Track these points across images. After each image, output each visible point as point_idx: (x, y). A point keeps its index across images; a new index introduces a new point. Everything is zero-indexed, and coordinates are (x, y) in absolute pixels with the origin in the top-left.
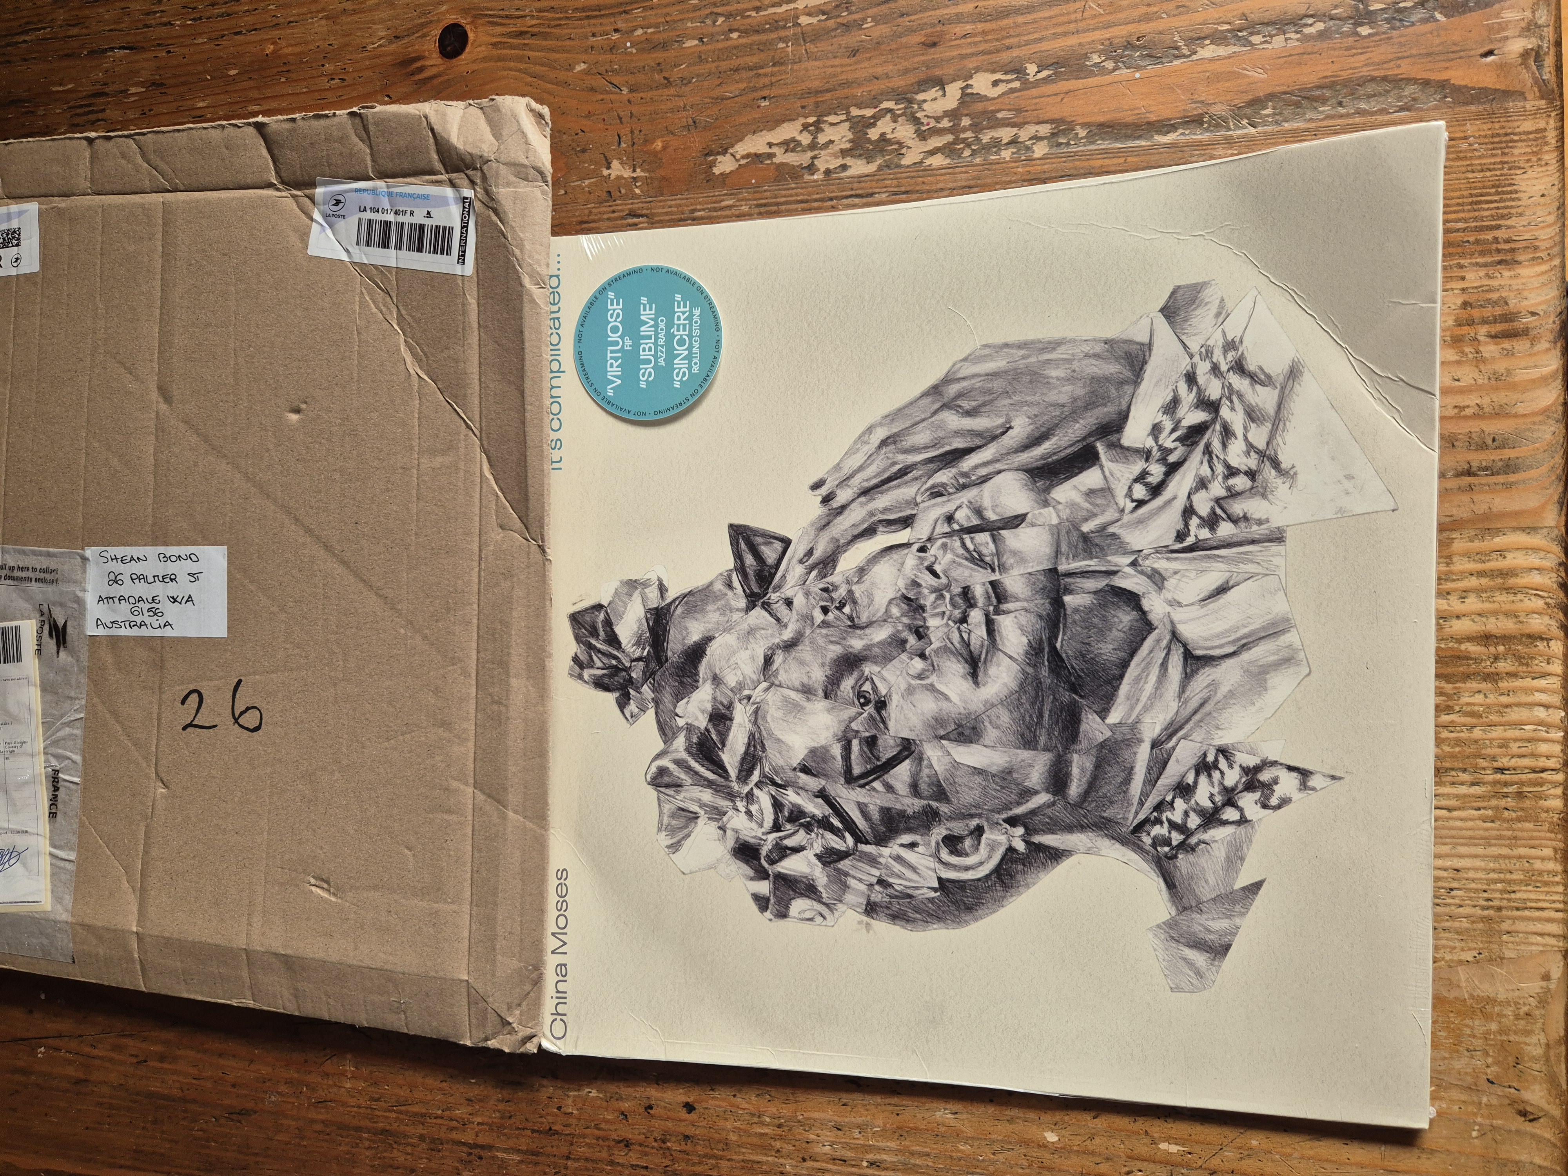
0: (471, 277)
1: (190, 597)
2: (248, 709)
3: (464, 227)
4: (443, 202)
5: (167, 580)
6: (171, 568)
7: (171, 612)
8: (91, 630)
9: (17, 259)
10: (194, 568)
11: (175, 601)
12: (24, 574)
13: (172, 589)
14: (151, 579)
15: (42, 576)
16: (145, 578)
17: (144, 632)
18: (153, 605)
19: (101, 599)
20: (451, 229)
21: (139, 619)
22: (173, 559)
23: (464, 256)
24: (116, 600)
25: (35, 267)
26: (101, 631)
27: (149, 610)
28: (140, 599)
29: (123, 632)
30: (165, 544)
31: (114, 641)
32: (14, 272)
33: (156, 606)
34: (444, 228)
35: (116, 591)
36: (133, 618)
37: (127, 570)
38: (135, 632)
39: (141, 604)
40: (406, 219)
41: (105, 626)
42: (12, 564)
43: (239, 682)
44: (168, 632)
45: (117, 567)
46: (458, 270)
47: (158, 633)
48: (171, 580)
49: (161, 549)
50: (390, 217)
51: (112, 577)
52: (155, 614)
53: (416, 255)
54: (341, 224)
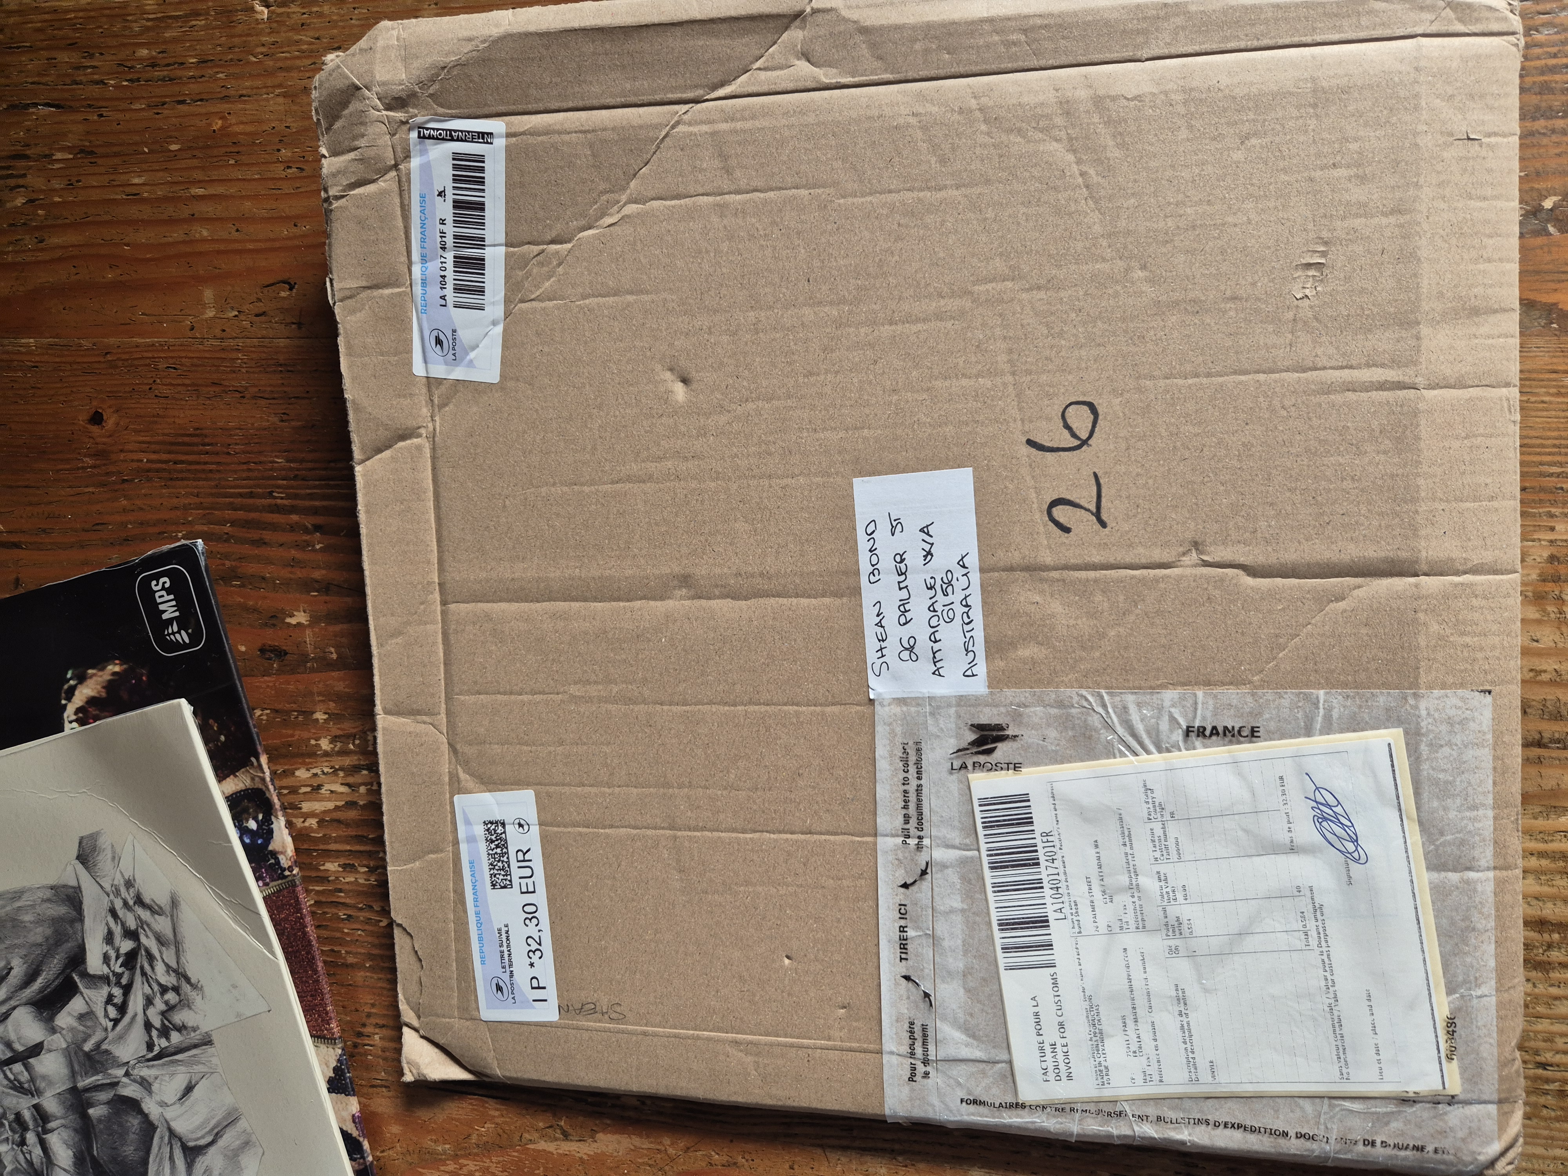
0: (507, 124)
1: (922, 530)
2: (1067, 427)
3: (451, 136)
4: (426, 168)
5: (903, 566)
6: (887, 563)
7: (945, 559)
8: (978, 686)
9: (520, 825)
10: (884, 527)
11: (929, 553)
12: (913, 797)
13: (914, 559)
14: (904, 594)
15: (912, 769)
16: (904, 602)
17: (976, 600)
18: (938, 587)
19: (937, 673)
20: (456, 156)
21: (960, 610)
22: (874, 560)
23: (483, 134)
24: (936, 646)
25: (527, 796)
26: (981, 668)
27: (946, 594)
28: (932, 609)
29: (979, 634)
30: (857, 573)
31: (994, 647)
32: (535, 830)
33: (939, 582)
34: (456, 167)
35: (923, 646)
36: (958, 621)
37: (895, 633)
38: (977, 613)
39: (938, 607)
40: (450, 230)
41: (972, 664)
42: (901, 819)
43: (1030, 443)
44: (973, 561)
45: (892, 647)
46: (500, 143)
47: (975, 577)
48: (902, 561)
49: (864, 579)
50: (450, 256)
51: (905, 655)
52: (950, 583)
53: (487, 213)
54: (464, 335)
